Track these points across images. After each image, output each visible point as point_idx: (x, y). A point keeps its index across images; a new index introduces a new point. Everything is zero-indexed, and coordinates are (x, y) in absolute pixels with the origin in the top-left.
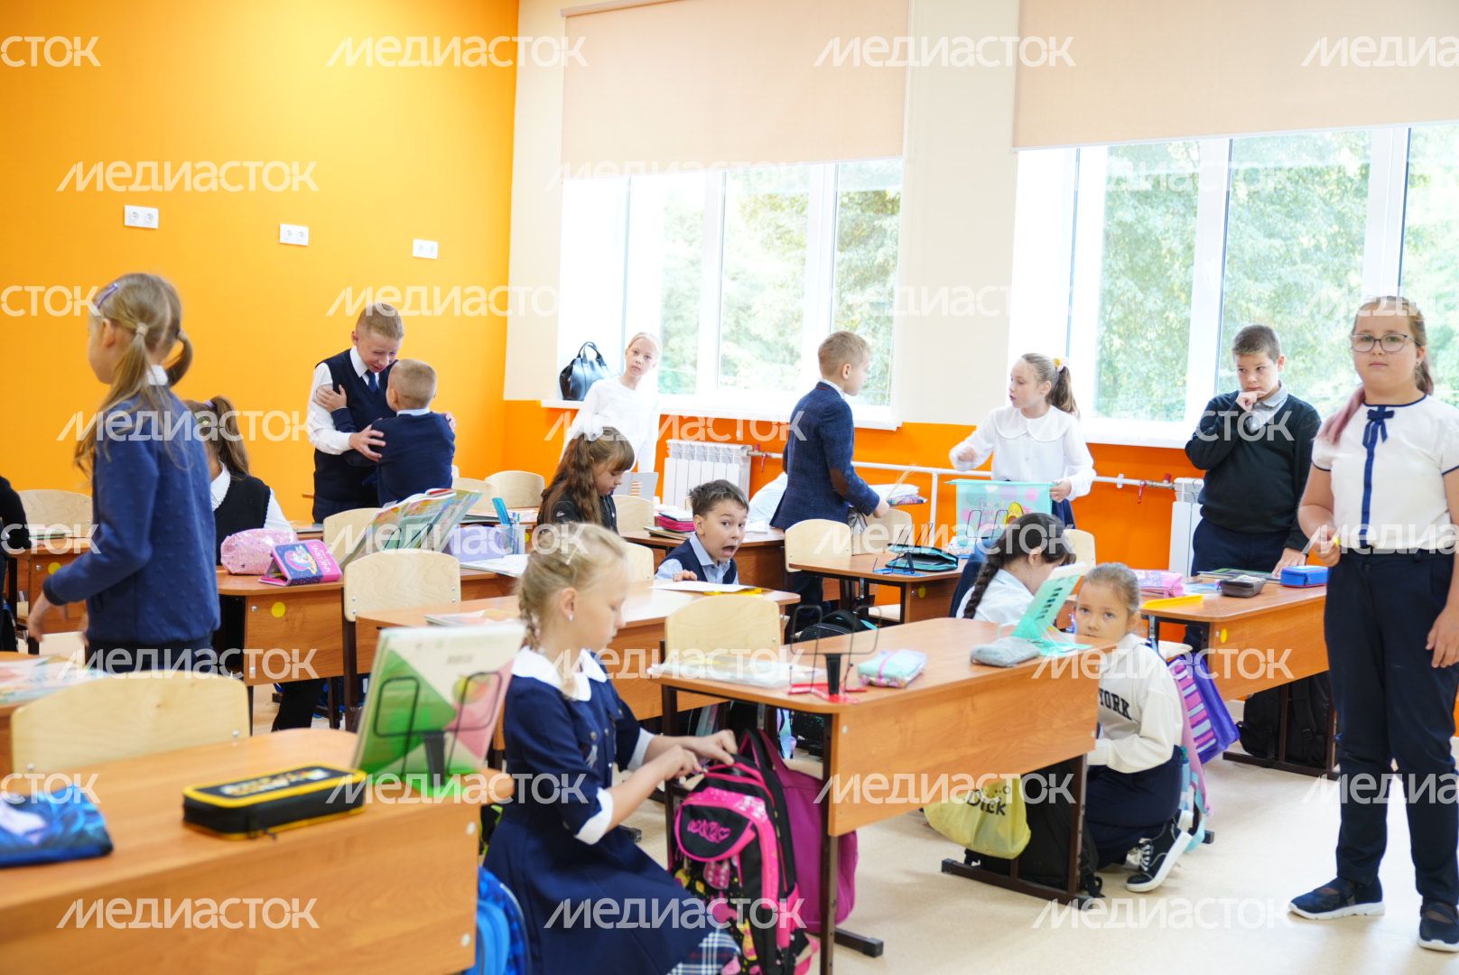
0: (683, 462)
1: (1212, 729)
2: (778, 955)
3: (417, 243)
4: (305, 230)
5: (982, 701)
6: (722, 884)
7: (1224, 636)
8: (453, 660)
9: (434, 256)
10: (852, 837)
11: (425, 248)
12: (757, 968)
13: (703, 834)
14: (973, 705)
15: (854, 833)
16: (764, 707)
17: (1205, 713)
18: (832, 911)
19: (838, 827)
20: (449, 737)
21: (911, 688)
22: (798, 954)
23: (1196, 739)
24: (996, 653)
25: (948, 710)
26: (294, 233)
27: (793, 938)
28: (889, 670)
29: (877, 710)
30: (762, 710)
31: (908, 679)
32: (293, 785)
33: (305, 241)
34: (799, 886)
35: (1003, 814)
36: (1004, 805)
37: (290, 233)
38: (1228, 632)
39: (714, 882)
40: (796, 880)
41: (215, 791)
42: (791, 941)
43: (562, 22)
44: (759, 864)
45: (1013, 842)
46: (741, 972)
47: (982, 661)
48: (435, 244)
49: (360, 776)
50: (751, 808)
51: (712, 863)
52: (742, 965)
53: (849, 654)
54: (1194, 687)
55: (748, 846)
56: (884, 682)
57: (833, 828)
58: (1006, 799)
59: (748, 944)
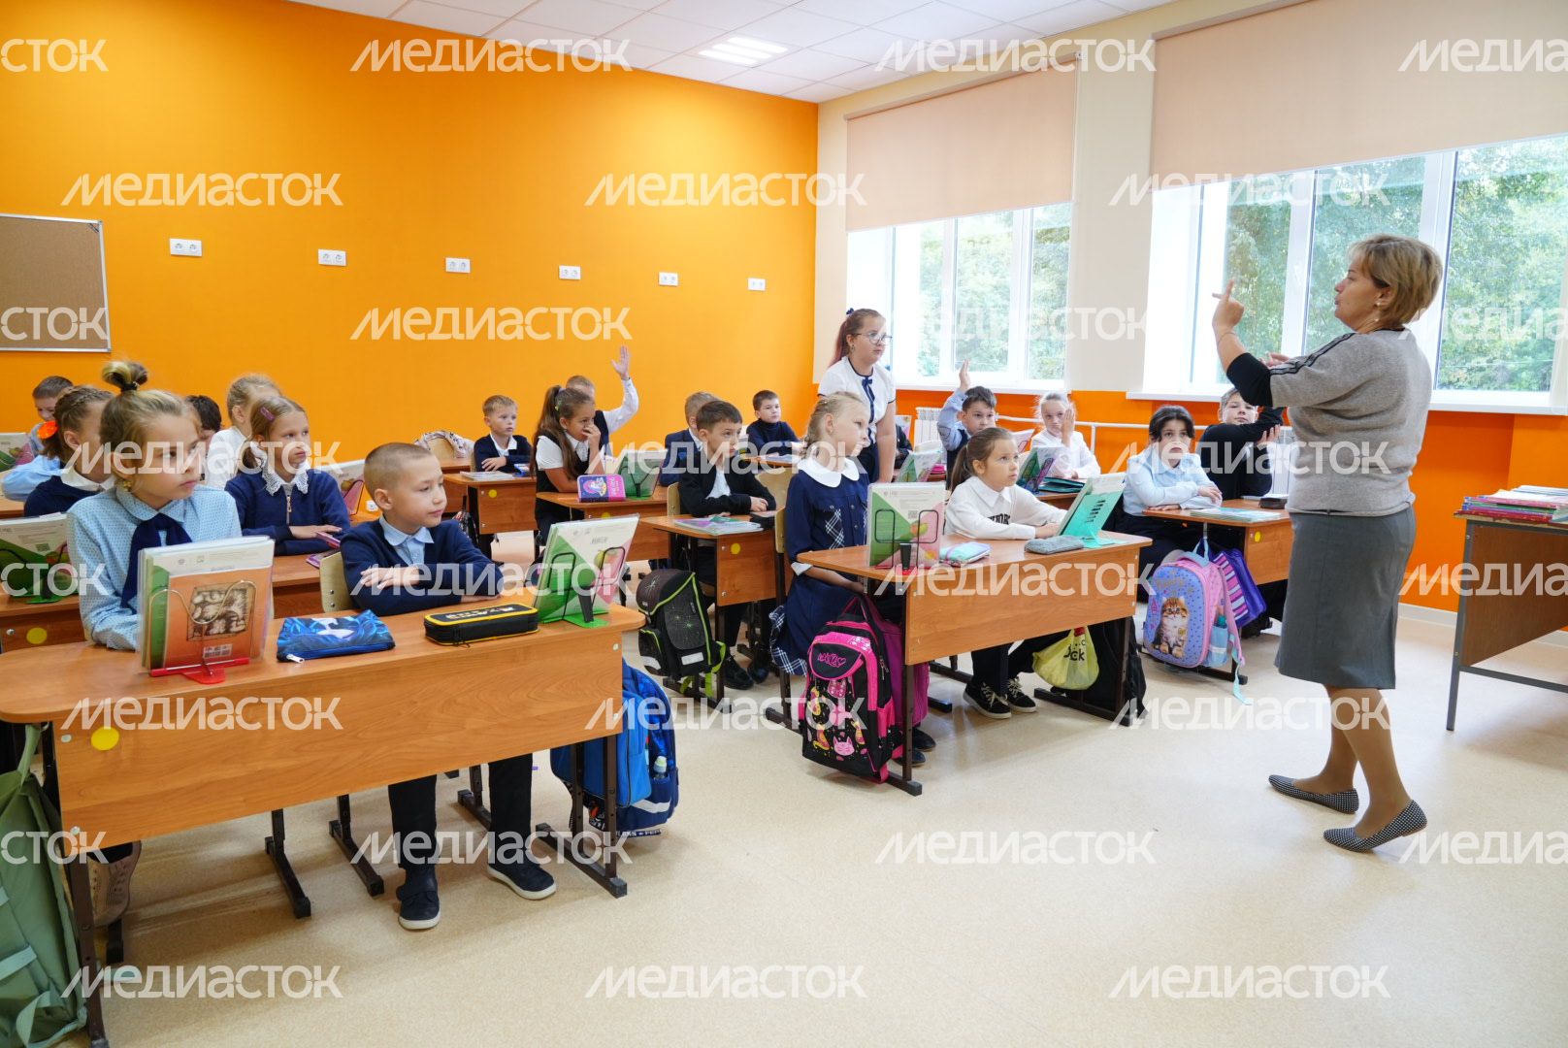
0: (927, 422)
1: (1245, 603)
2: (879, 741)
3: (751, 281)
4: (676, 276)
6: (841, 695)
7: (1257, 537)
8: (595, 541)
9: (763, 288)
11: (757, 284)
12: (863, 752)
13: (828, 662)
17: (1240, 592)
19: (911, 659)
23: (1234, 610)
26: (669, 278)
27: (889, 731)
32: (489, 614)
33: (675, 283)
34: (890, 699)
35: (1084, 659)
36: (1084, 655)
37: (665, 278)
38: (1261, 533)
39: (835, 694)
40: (888, 694)
41: (442, 618)
43: (845, 123)
44: (866, 681)
45: (1090, 680)
46: (855, 753)
48: (763, 281)
49: (534, 611)
50: (861, 644)
51: (834, 681)
52: (854, 746)
53: (918, 543)
54: (1233, 573)
55: (858, 670)
56: (949, 562)
57: (908, 658)
58: (1084, 649)
59: (860, 735)
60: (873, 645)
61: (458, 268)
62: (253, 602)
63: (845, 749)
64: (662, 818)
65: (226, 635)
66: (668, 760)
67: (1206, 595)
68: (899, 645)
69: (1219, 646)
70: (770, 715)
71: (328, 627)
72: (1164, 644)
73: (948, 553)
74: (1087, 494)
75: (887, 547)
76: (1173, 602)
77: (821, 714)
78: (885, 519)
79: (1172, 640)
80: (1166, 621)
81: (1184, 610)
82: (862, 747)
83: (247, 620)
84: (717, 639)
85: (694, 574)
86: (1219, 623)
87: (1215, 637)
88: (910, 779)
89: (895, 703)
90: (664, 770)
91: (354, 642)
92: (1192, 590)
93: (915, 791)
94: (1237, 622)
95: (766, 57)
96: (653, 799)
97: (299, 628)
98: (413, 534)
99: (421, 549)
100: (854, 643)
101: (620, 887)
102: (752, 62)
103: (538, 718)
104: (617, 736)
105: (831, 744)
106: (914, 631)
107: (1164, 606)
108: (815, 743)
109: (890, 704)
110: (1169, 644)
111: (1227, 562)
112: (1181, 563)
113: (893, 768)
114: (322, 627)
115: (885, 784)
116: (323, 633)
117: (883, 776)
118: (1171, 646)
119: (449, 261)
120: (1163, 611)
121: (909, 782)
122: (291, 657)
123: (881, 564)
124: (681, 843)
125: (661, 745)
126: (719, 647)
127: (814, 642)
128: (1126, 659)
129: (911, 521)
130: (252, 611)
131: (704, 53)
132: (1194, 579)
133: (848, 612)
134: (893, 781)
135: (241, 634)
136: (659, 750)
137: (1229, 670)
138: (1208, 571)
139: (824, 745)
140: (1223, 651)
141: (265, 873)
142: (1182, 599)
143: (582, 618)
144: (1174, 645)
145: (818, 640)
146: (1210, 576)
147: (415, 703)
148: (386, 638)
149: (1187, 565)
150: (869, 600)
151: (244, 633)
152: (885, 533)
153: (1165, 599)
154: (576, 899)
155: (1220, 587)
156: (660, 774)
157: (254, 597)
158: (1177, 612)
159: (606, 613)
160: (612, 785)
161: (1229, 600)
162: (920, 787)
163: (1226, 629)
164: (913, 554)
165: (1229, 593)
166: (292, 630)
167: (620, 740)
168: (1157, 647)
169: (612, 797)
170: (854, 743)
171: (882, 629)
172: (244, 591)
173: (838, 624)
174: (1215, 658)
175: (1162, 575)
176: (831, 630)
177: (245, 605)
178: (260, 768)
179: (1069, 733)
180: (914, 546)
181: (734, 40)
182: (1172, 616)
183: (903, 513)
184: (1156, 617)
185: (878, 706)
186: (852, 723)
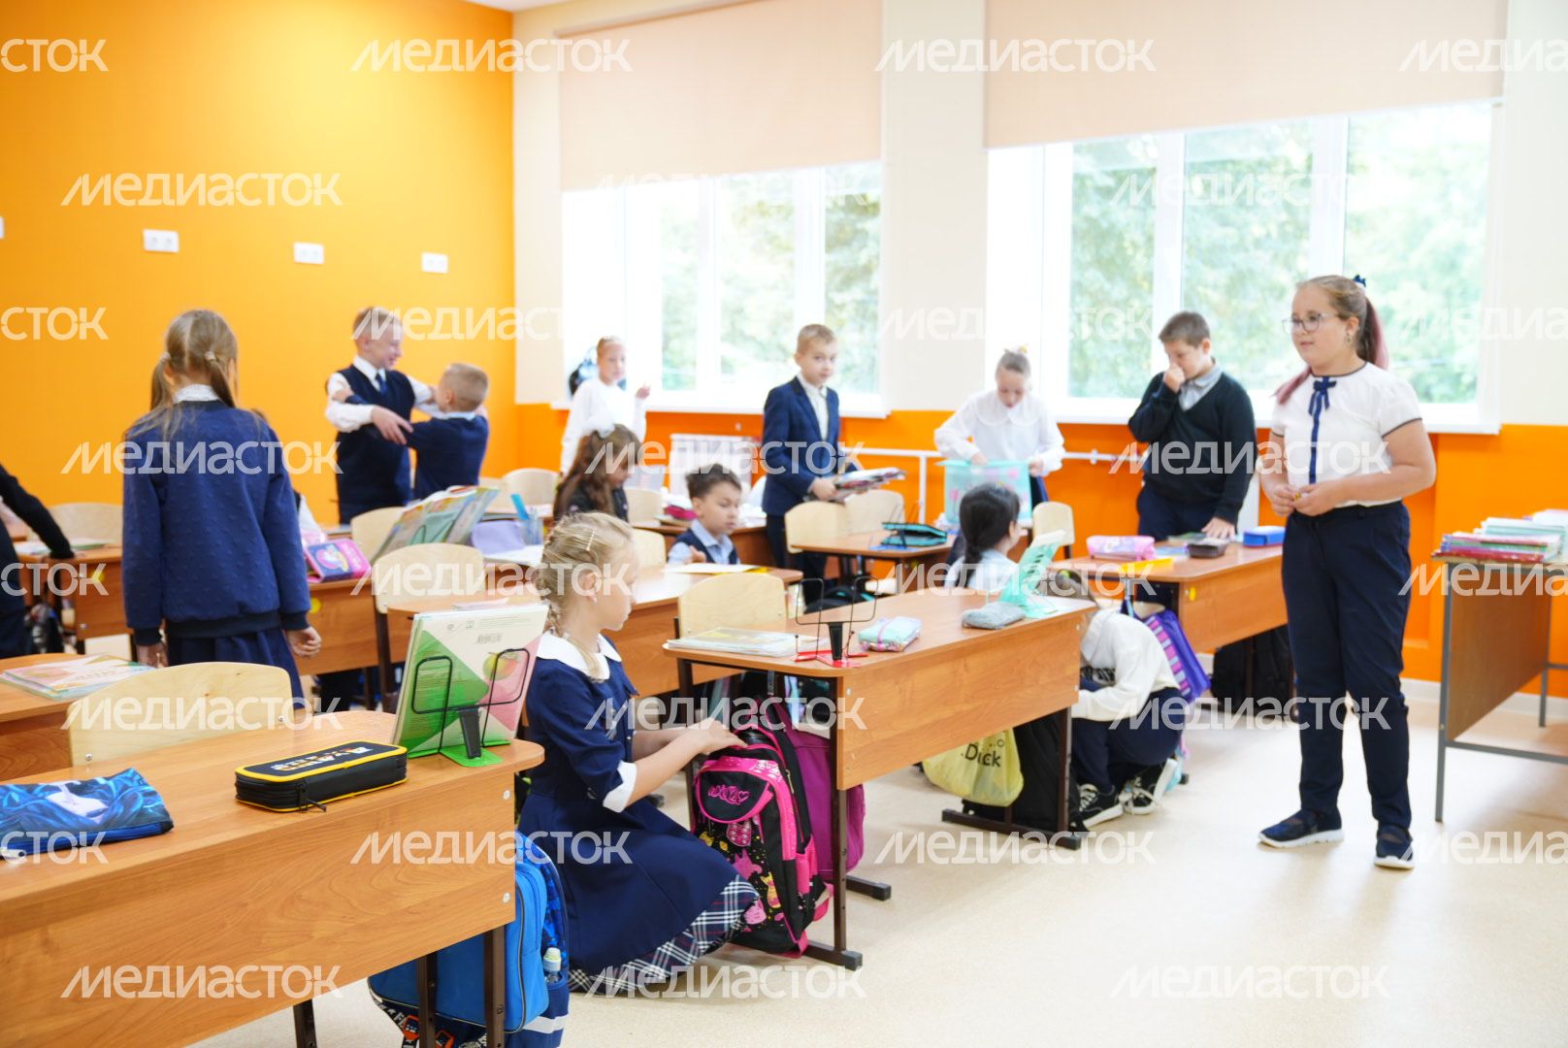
1: (1186, 680)
2: (800, 901)
5: (974, 661)
6: (744, 842)
7: (1194, 594)
8: (484, 640)
10: (859, 790)
12: (778, 916)
13: (723, 798)
14: (965, 666)
15: (860, 786)
16: (773, 675)
17: (1180, 665)
18: (843, 859)
19: (846, 782)
20: (482, 711)
21: (909, 651)
22: (816, 900)
24: (985, 617)
25: (943, 670)
26: (309, 253)
27: (811, 884)
28: (887, 636)
29: (878, 672)
30: (771, 677)
31: (906, 643)
33: (320, 260)
34: (815, 840)
35: (999, 765)
36: (999, 758)
37: (304, 253)
38: (1199, 590)
39: (736, 841)
40: (811, 832)
41: (266, 768)
42: (811, 887)
44: (778, 820)
45: (1009, 791)
46: (767, 920)
47: (972, 624)
49: (402, 750)
50: (766, 770)
51: (734, 824)
52: (767, 913)
55: (766, 807)
56: (883, 646)
57: (842, 783)
58: (1001, 752)
59: (772, 893)
60: (781, 769)
63: (757, 915)
64: (555, 1040)
73: (880, 632)
82: (777, 911)
88: (844, 949)
89: (820, 846)
93: (852, 963)
96: (548, 1014)
100: (758, 769)
103: (408, 911)
104: (506, 927)
106: (848, 742)
109: (810, 847)
113: (820, 932)
115: (804, 959)
117: (802, 947)
121: (843, 953)
134: (816, 953)
136: (549, 940)
143: (465, 751)
147: (246, 904)
156: (553, 975)
160: (499, 1000)
162: (860, 957)
167: (511, 931)
169: (499, 1019)
178: (21, 1037)
185: (797, 852)
186: (762, 878)
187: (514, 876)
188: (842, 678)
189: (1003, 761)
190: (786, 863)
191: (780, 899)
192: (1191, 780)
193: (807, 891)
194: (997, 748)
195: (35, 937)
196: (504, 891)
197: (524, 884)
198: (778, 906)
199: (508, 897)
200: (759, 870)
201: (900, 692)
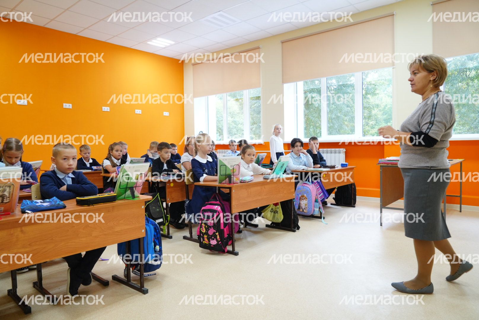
1: (323, 195)
2: (225, 240)
3: (164, 113)
4: (141, 111)
5: (267, 186)
6: (212, 225)
8: (136, 171)
9: (168, 115)
11: (166, 114)
12: (220, 243)
14: (264, 187)
17: (321, 191)
18: (234, 230)
19: (234, 212)
20: (134, 188)
21: (249, 183)
23: (320, 197)
25: (259, 188)
26: (138, 111)
29: (242, 187)
31: (249, 181)
33: (141, 113)
37: (137, 111)
39: (210, 225)
43: (192, 67)
45: (280, 219)
46: (217, 243)
48: (168, 113)
49: (115, 194)
50: (217, 208)
52: (217, 242)
53: (233, 175)
54: (319, 186)
56: (243, 181)
57: (232, 212)
58: (278, 210)
59: (218, 237)
60: (221, 208)
61: (67, 107)
62: (13, 191)
63: (214, 242)
64: (158, 266)
65: (1, 204)
66: (159, 247)
67: (312, 194)
68: (229, 208)
69: (317, 208)
70: (185, 238)
71: (40, 203)
72: (301, 209)
74: (280, 161)
75: (224, 177)
76: (303, 196)
77: (206, 232)
78: (223, 168)
79: (303, 208)
80: (301, 202)
81: (306, 198)
82: (219, 241)
83: (10, 198)
84: (167, 214)
85: (159, 193)
86: (316, 201)
87: (315, 205)
89: (228, 226)
90: (158, 250)
91: (51, 206)
92: (307, 192)
93: (236, 254)
94: (321, 201)
95: (168, 45)
97: (29, 203)
98: (68, 174)
99: (71, 179)
100: (215, 208)
101: (146, 291)
102: (164, 46)
103: (117, 232)
104: (143, 238)
105: (209, 241)
106: (234, 203)
107: (300, 198)
108: (204, 242)
110: (302, 209)
111: (317, 183)
112: (304, 185)
113: (229, 248)
114: (38, 203)
115: (226, 254)
116: (38, 204)
117: (226, 251)
118: (303, 209)
119: (64, 104)
120: (300, 199)
121: (234, 252)
122: (27, 211)
123: (222, 183)
124: (163, 276)
125: (157, 242)
126: (168, 217)
127: (202, 209)
128: (293, 212)
129: (231, 168)
130: (12, 194)
131: (149, 43)
132: (308, 189)
133: (212, 198)
134: (229, 252)
135: (7, 203)
136: (157, 243)
137: (320, 216)
138: (312, 186)
139: (207, 242)
140: (318, 209)
141: (9, 302)
142: (305, 195)
143: (132, 198)
144: (304, 209)
145: (203, 208)
146: (313, 188)
147: (74, 227)
148: (62, 204)
149: (306, 185)
150: (219, 195)
151: (9, 203)
152: (223, 173)
153: (300, 196)
154: (130, 297)
155: (315, 190)
156: (157, 251)
157: (13, 189)
158: (304, 199)
159: (139, 197)
161: (318, 194)
162: (238, 253)
163: (318, 203)
164: (232, 179)
165: (318, 192)
166: (26, 203)
167: (145, 239)
168: (299, 210)
170: (217, 240)
171: (224, 204)
172: (10, 187)
173: (210, 202)
174: (316, 212)
175: (299, 189)
176: (207, 205)
177: (10, 192)
179: (279, 235)
180: (232, 176)
181: (159, 39)
182: (303, 200)
183: (229, 166)
184: (298, 201)
185: (224, 227)
186: (216, 233)
187: (145, 226)
188: (232, 187)
189: (278, 212)
190: (221, 230)
191: (220, 238)
192: (325, 218)
193: (226, 237)
194: (277, 209)
195: (19, 229)
196: (143, 229)
197: (148, 228)
198: (220, 240)
199: (143, 231)
200: (215, 231)
201: (247, 192)
